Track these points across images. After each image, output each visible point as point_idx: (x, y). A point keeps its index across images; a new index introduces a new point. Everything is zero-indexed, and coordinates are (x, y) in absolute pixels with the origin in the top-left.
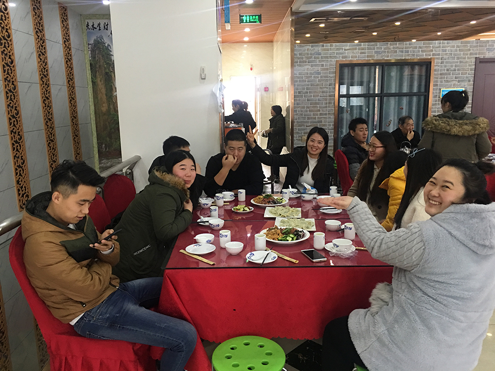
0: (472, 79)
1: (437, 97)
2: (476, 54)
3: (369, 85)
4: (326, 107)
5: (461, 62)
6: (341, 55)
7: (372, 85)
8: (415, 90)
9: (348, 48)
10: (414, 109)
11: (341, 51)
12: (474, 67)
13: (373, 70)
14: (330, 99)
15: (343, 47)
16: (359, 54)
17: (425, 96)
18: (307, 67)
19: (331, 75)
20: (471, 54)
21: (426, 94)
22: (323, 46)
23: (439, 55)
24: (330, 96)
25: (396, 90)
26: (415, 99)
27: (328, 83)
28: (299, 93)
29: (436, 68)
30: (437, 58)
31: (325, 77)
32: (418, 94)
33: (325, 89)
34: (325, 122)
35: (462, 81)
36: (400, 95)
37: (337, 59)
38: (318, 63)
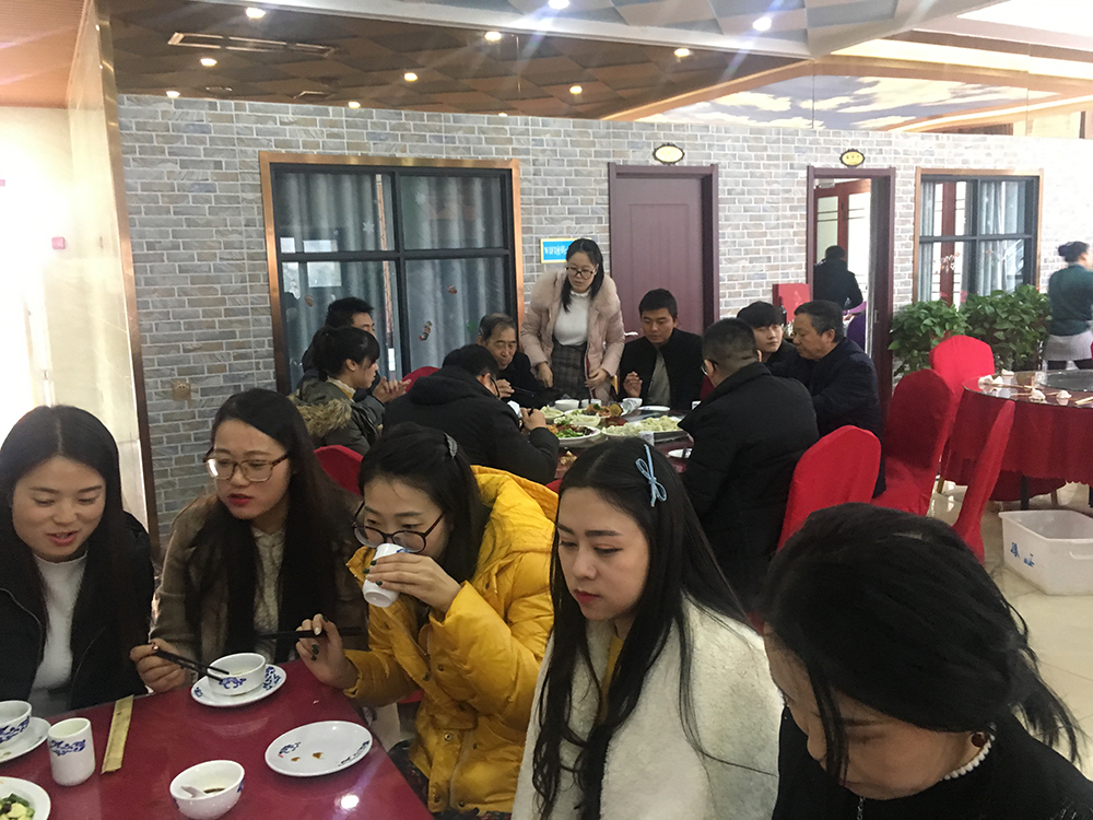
0: (605, 216)
1: (535, 259)
2: (607, 154)
3: (362, 227)
4: (243, 290)
5: (577, 173)
6: (272, 138)
7: (369, 227)
8: (480, 243)
9: (290, 117)
10: (482, 290)
11: (270, 125)
12: (606, 186)
13: (367, 185)
14: (253, 268)
15: (277, 116)
16: (325, 139)
17: (506, 258)
18: (169, 167)
19: (250, 196)
20: (597, 154)
21: (508, 252)
22: (213, 106)
23: (527, 152)
24: (251, 257)
25: (433, 242)
26: (481, 265)
27: (242, 219)
28: (151, 246)
29: (525, 185)
30: (524, 161)
31: (231, 199)
32: (487, 254)
33: (234, 238)
34: (245, 334)
35: (587, 220)
36: (443, 255)
37: (263, 149)
38: (203, 158)
